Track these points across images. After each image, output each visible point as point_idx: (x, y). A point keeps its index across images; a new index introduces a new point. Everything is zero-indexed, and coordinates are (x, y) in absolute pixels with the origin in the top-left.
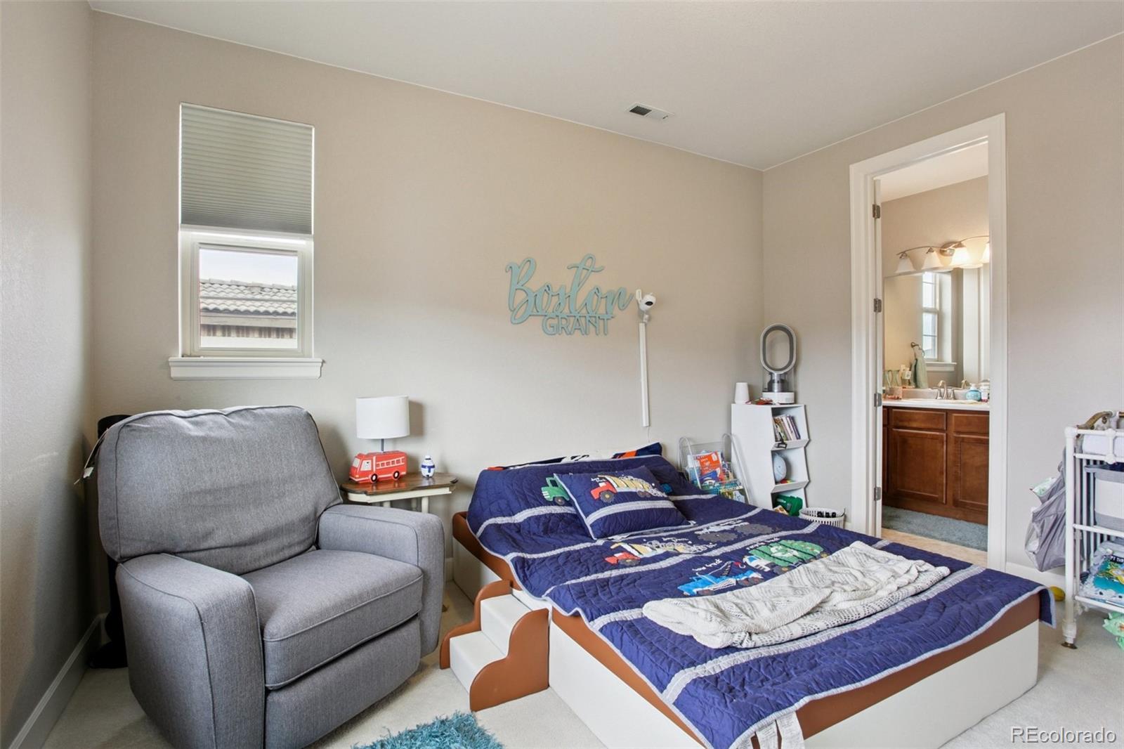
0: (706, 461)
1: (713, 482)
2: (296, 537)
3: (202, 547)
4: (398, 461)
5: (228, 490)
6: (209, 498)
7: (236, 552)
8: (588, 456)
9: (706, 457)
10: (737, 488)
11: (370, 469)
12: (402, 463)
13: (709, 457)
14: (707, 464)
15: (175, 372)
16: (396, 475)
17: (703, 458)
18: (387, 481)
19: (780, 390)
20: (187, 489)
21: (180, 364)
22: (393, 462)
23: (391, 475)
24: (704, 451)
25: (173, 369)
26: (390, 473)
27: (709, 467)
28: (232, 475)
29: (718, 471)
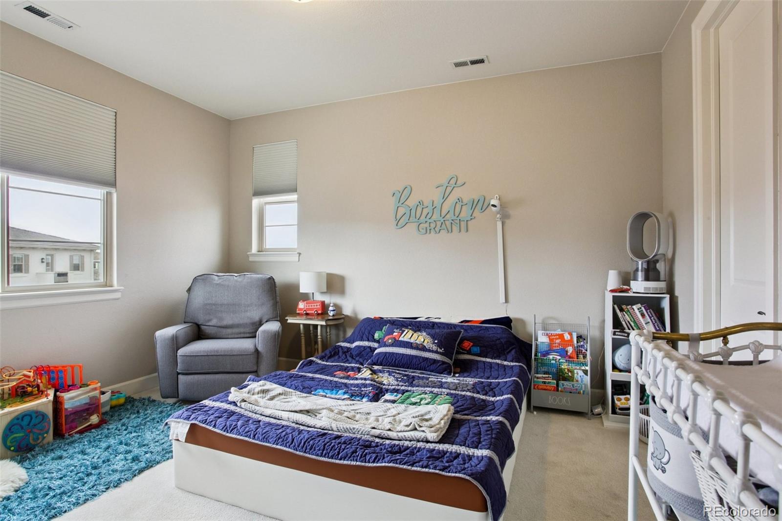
0: (556, 339)
1: (559, 357)
2: (247, 330)
3: (207, 324)
4: (317, 305)
5: (222, 305)
6: (214, 307)
7: (220, 329)
8: (440, 318)
9: (559, 335)
10: (583, 368)
11: (303, 307)
12: (318, 307)
13: (561, 336)
14: (558, 341)
15: (251, 259)
16: (316, 312)
17: (554, 336)
18: (312, 315)
19: (643, 279)
20: (206, 302)
21: (254, 255)
22: (314, 306)
23: (313, 312)
24: (559, 330)
25: (250, 257)
26: (313, 311)
27: (559, 344)
28: (225, 300)
29: (570, 350)
